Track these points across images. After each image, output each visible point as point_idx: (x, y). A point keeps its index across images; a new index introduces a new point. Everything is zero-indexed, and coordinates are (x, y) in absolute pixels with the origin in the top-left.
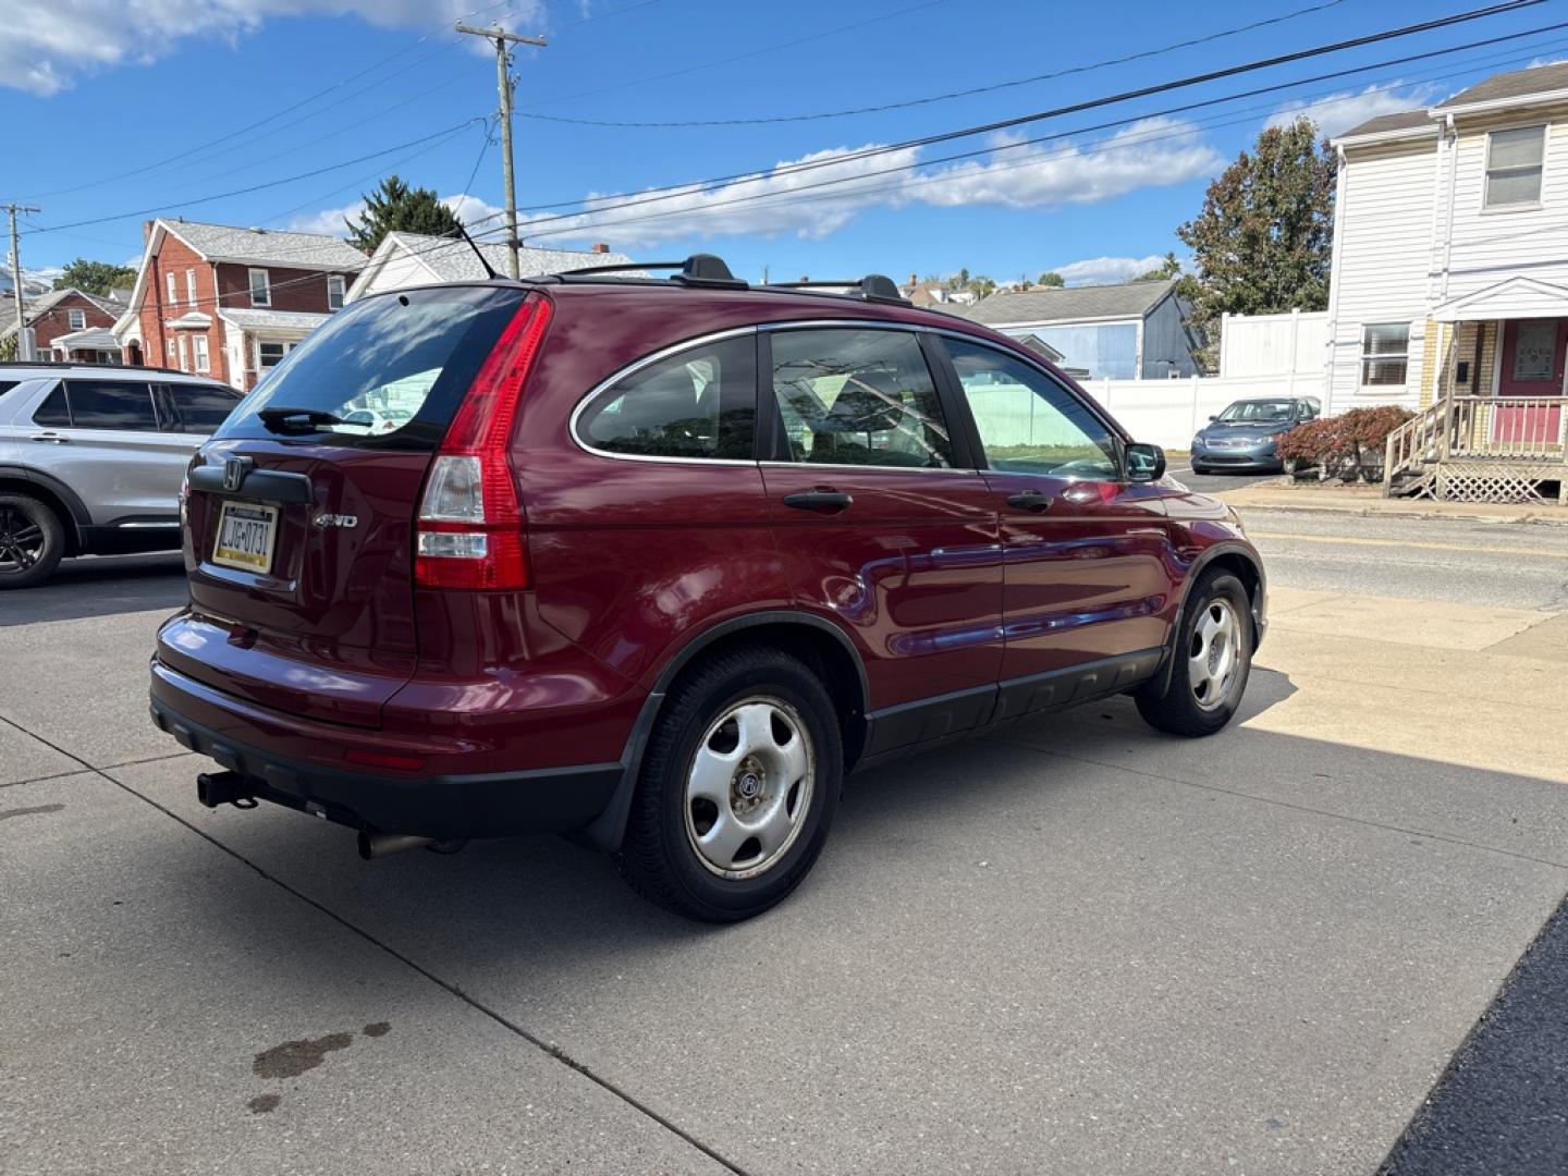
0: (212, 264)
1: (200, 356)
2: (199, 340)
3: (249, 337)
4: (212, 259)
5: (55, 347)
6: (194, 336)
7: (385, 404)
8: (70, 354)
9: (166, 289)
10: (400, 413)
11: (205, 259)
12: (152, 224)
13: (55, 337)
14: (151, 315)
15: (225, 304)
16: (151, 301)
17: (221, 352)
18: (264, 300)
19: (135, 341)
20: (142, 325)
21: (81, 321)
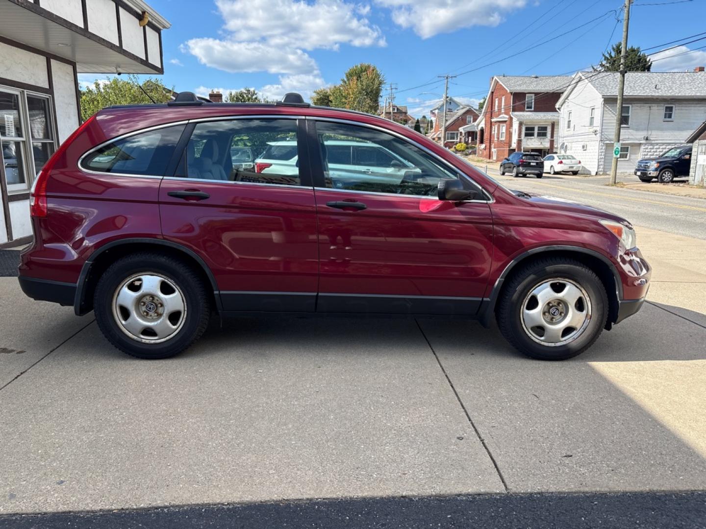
0: (511, 93)
1: (502, 133)
2: (502, 126)
3: (521, 124)
4: (511, 91)
5: (460, 131)
6: (501, 125)
7: (565, 152)
8: (465, 134)
9: (495, 105)
10: (570, 157)
11: (508, 91)
12: (493, 78)
13: (460, 127)
14: (489, 115)
15: (514, 110)
16: (489, 110)
17: (510, 131)
18: (531, 108)
19: (482, 128)
20: (485, 121)
21: (471, 120)
